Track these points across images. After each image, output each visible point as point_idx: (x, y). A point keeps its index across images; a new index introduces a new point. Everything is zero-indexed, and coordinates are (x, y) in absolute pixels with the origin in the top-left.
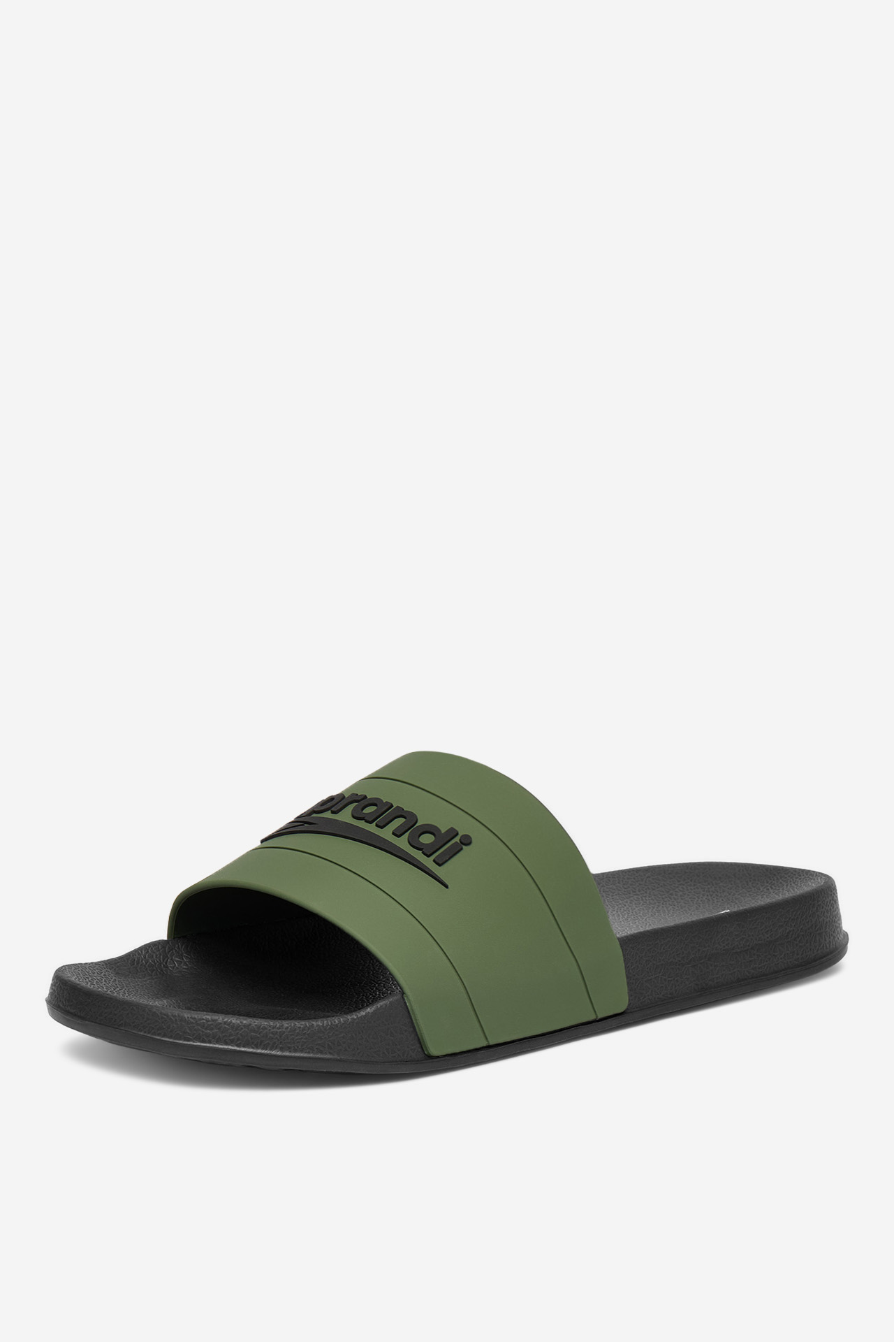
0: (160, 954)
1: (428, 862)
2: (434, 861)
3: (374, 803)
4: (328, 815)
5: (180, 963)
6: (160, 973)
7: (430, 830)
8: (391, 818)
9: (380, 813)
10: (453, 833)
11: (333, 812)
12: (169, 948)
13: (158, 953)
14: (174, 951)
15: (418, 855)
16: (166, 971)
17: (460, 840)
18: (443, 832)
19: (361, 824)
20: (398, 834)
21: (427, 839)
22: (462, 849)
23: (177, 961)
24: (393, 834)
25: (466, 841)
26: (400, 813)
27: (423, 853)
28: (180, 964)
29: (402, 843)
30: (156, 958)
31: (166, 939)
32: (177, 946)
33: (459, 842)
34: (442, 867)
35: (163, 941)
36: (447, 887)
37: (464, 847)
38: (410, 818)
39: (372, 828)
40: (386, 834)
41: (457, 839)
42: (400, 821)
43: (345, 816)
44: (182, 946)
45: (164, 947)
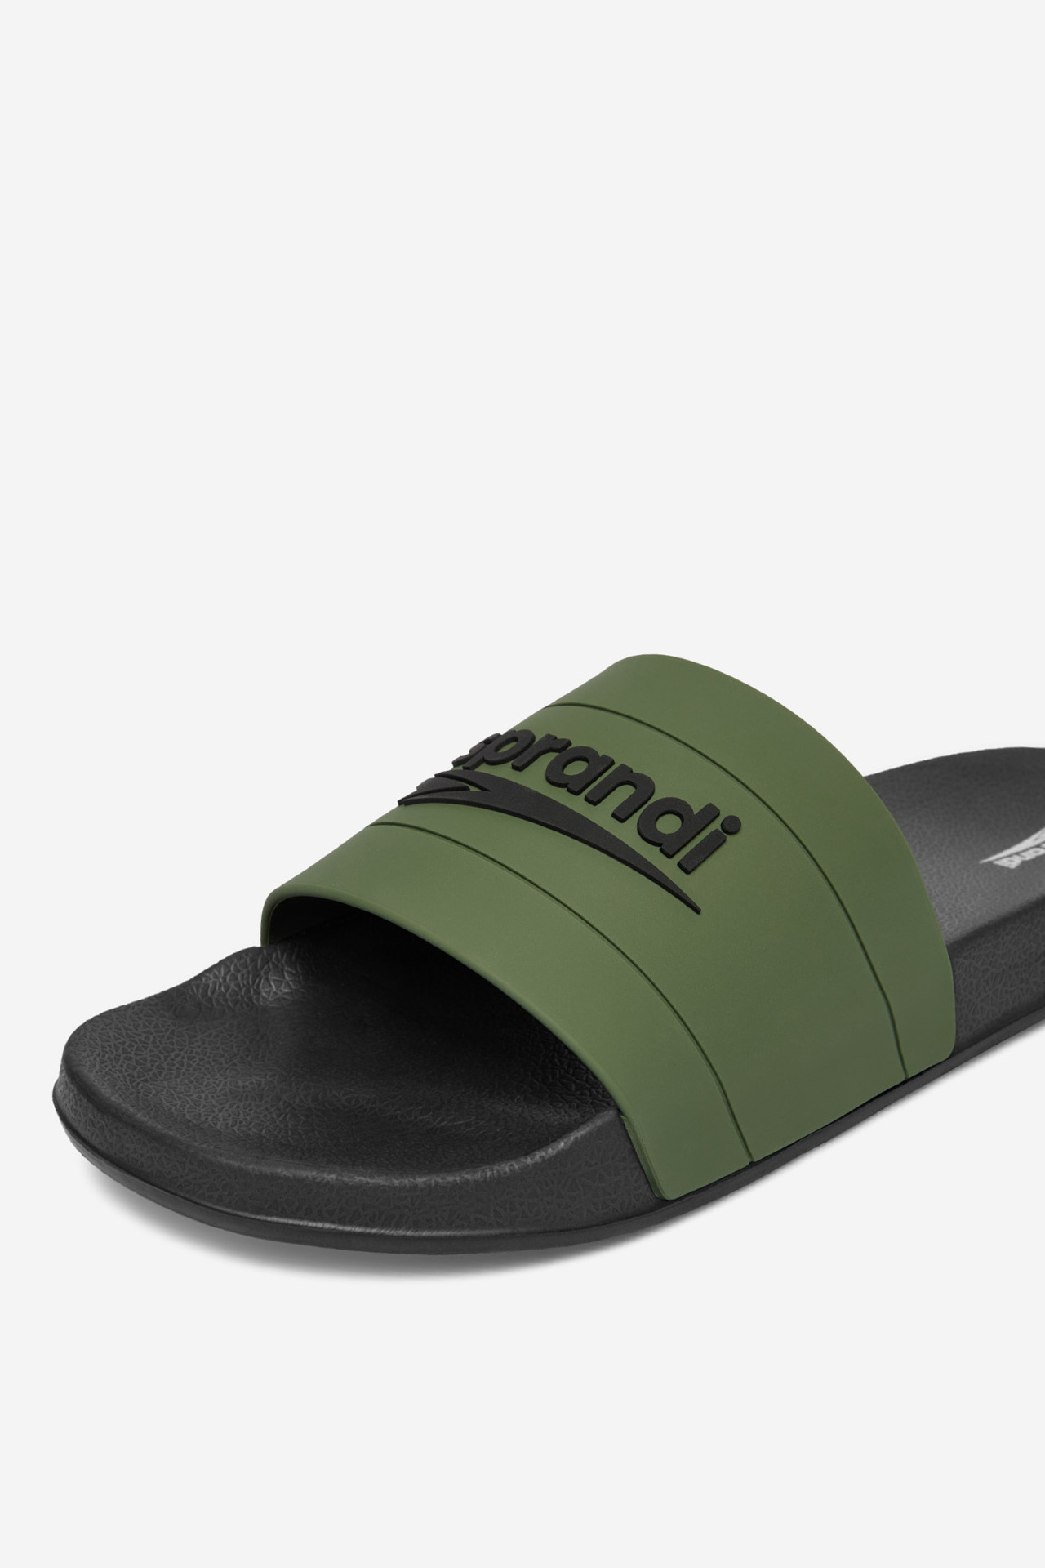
0: (248, 973)
1: (668, 868)
2: (679, 865)
3: (584, 755)
4: (505, 772)
5: (279, 983)
6: (248, 1005)
7: (675, 807)
8: (612, 786)
9: (594, 775)
10: (711, 812)
11: (515, 768)
12: (262, 960)
13: (244, 972)
14: (270, 964)
15: (651, 854)
16: (258, 999)
17: (722, 825)
18: (695, 812)
19: (560, 796)
20: (620, 816)
21: (669, 825)
22: (725, 841)
23: (274, 981)
24: (614, 815)
25: (732, 826)
26: (626, 777)
27: (661, 850)
28: (279, 987)
29: (627, 833)
30: (243, 979)
31: (258, 944)
32: (274, 956)
33: (720, 829)
34: (692, 874)
35: (254, 949)
36: (697, 911)
37: (729, 838)
38: (643, 786)
39: (577, 804)
40: (601, 815)
41: (716, 825)
42: (624, 793)
43: (534, 778)
44: (282, 956)
45: (254, 960)
